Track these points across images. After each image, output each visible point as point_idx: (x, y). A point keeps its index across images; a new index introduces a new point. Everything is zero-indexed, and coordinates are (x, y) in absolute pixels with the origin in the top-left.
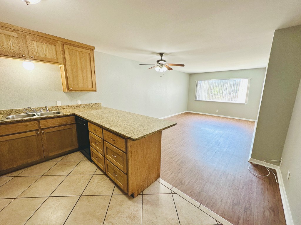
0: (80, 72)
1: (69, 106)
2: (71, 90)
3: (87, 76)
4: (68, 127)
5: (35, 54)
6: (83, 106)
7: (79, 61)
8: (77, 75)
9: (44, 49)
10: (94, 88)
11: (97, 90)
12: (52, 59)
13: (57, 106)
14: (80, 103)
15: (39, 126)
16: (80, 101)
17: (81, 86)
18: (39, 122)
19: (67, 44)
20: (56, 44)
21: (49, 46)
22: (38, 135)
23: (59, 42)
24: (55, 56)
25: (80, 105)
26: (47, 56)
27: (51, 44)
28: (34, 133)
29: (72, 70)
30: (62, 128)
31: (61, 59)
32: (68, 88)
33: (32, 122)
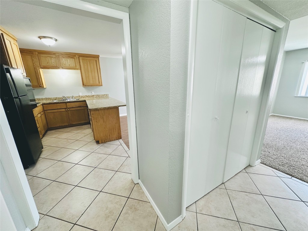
0: (90, 73)
1: (86, 96)
2: (85, 86)
3: (95, 76)
4: (82, 108)
5: (64, 65)
6: (95, 96)
7: (89, 67)
8: (89, 76)
9: (69, 62)
10: (101, 84)
11: (103, 85)
12: (73, 67)
13: (80, 96)
14: (94, 94)
15: (67, 107)
16: (93, 92)
17: (91, 82)
18: (66, 104)
19: (81, 56)
20: (75, 57)
21: (71, 59)
22: (66, 111)
23: (77, 56)
24: (75, 65)
25: (93, 96)
26: (70, 66)
27: (72, 58)
28: (64, 110)
29: (85, 72)
30: (79, 108)
31: (78, 67)
32: (83, 84)
33: (63, 104)
